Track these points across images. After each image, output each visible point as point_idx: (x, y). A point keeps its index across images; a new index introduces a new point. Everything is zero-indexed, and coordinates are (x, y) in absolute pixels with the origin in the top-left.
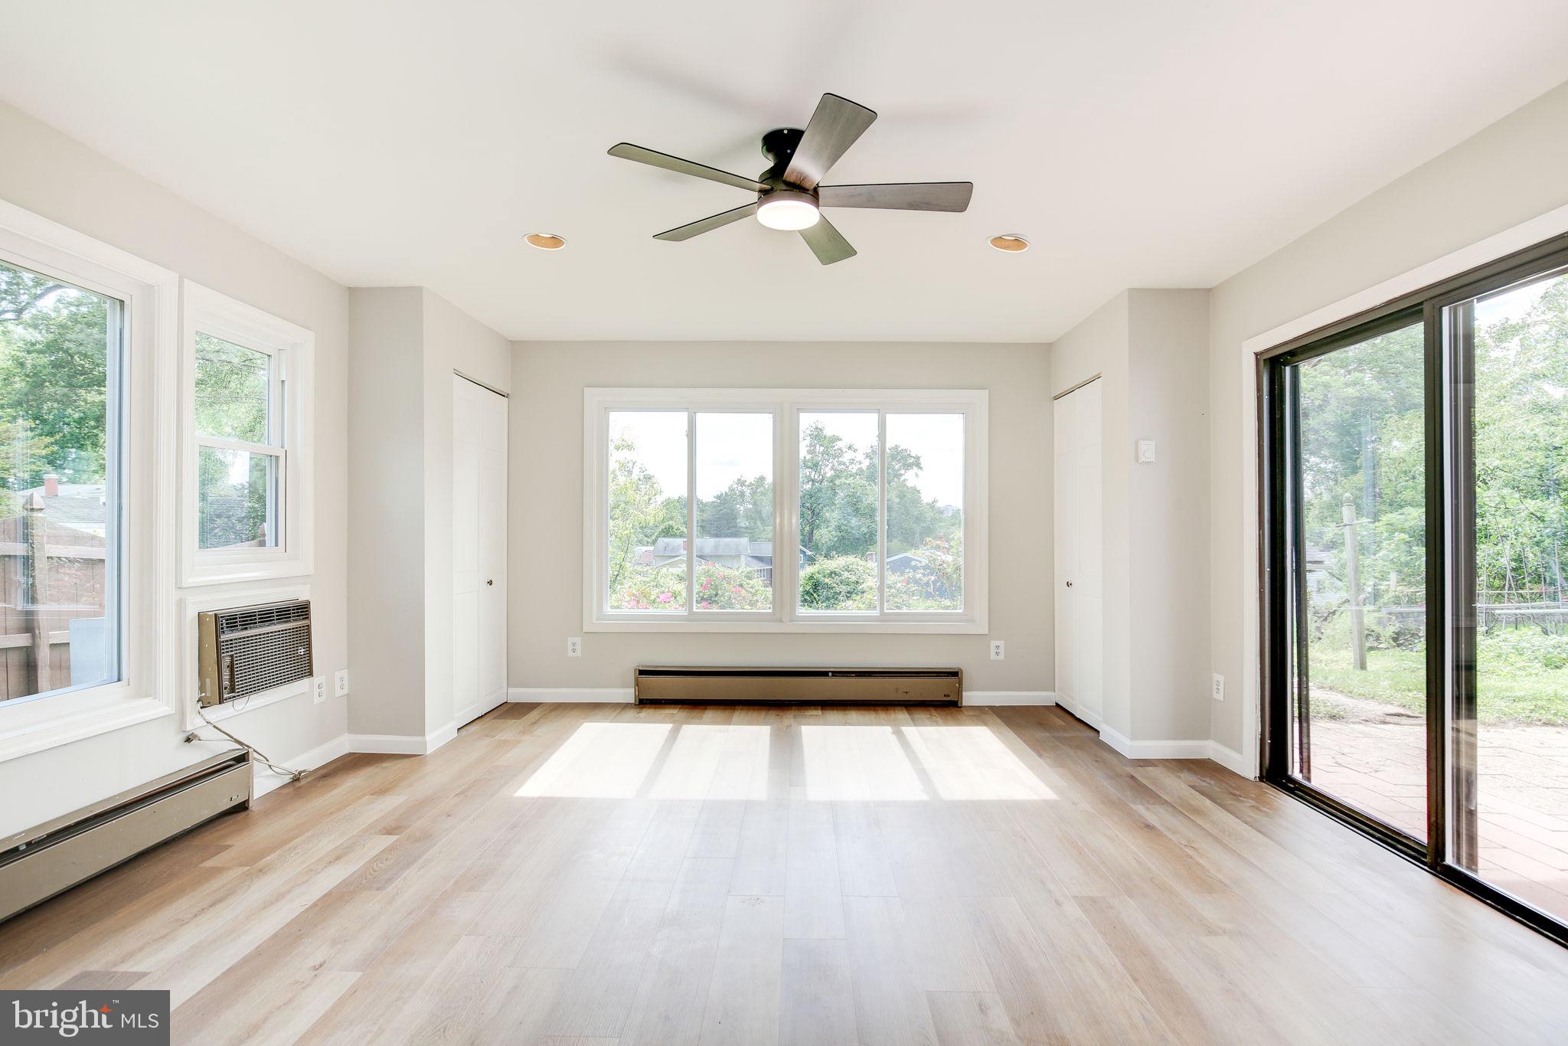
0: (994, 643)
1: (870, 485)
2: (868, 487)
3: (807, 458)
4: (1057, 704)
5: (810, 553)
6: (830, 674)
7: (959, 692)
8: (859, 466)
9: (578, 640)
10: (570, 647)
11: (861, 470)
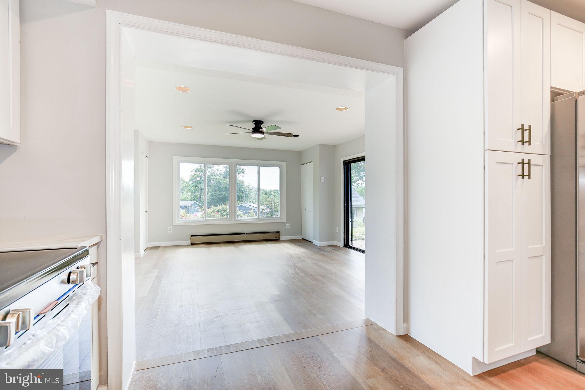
0: (287, 224)
1: (225, 179)
2: (224, 180)
3: (199, 168)
4: (302, 239)
5: (201, 205)
6: (246, 234)
7: (279, 236)
8: (220, 172)
9: (171, 228)
10: (169, 230)
11: (221, 174)
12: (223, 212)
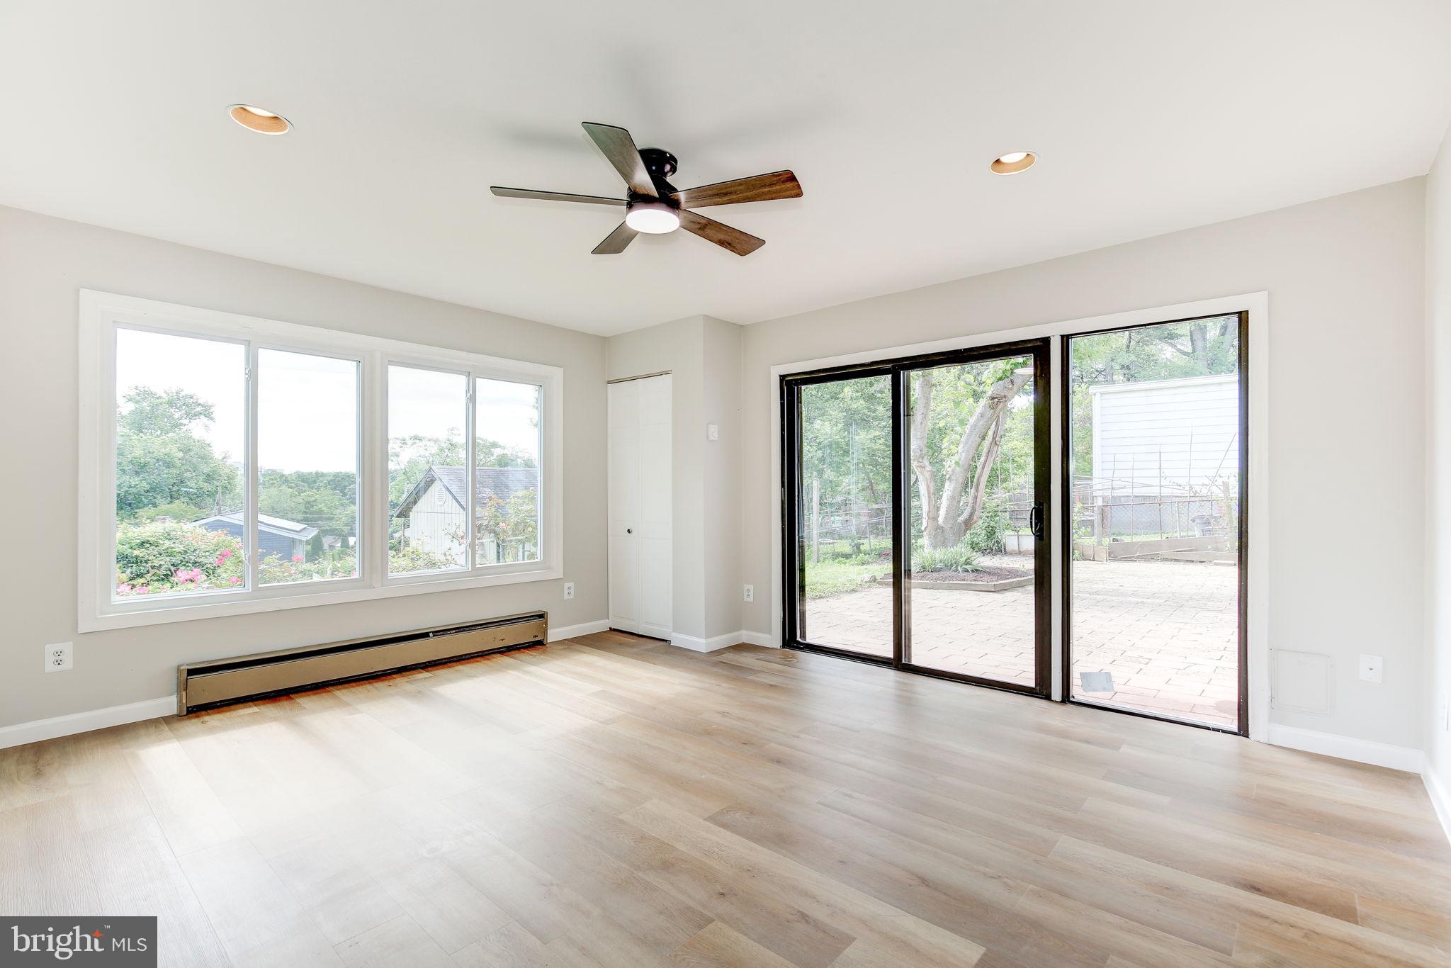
0: (567, 585)
4: (611, 628)
6: (431, 634)
7: (545, 631)
9: (67, 647)
10: (51, 658)
12: (168, 543)
